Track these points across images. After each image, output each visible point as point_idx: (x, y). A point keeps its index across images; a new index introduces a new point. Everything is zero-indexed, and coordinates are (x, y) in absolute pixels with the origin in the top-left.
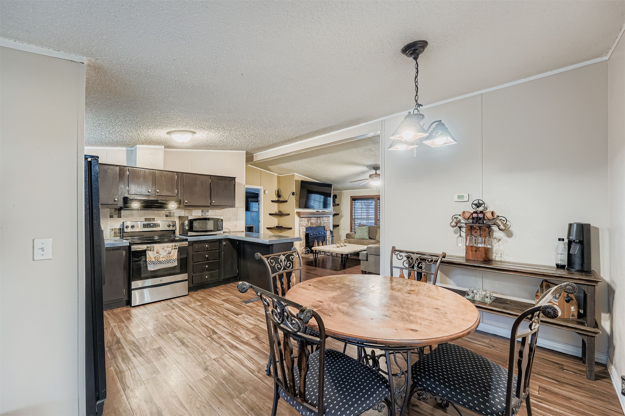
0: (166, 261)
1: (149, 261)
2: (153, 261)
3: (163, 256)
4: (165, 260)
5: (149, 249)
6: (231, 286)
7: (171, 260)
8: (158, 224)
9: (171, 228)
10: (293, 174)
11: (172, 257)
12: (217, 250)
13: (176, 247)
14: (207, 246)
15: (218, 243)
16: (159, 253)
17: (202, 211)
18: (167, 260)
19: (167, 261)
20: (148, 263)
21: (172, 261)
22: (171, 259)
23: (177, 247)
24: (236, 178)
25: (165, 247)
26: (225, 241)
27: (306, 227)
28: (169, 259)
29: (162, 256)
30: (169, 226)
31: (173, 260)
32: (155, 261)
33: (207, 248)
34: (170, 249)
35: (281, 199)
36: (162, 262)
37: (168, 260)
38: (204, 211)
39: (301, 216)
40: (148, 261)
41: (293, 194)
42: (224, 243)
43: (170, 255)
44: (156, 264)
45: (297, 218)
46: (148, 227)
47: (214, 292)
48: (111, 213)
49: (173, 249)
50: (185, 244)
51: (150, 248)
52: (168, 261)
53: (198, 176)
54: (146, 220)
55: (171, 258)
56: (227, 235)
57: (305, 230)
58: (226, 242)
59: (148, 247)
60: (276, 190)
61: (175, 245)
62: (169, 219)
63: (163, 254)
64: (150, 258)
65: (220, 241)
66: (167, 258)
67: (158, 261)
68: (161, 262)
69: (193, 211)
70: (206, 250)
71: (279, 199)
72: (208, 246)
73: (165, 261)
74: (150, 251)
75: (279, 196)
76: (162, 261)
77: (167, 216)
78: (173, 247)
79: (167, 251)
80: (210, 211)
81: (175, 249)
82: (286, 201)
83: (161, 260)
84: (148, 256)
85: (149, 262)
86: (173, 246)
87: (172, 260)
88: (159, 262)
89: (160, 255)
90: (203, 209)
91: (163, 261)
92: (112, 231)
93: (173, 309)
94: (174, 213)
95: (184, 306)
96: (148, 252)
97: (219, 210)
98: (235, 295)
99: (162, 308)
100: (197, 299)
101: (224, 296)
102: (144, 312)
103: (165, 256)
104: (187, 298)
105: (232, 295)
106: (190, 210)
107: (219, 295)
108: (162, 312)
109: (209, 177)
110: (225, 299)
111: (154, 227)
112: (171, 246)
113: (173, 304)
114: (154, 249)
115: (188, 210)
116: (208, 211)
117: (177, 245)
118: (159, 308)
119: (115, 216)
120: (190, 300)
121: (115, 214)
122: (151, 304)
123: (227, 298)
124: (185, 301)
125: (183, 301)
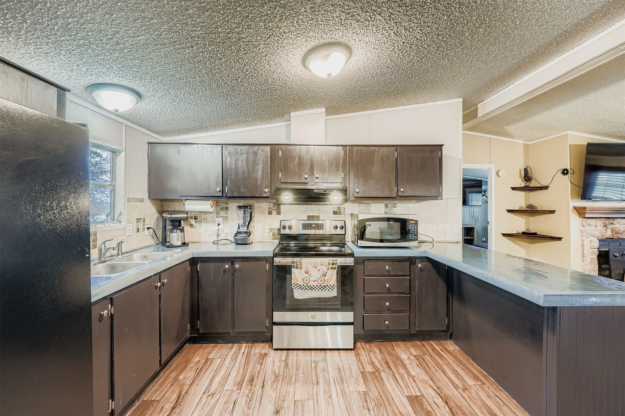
0: (319, 287)
1: (296, 284)
2: (300, 285)
3: (315, 279)
4: (317, 286)
5: (295, 265)
6: (434, 350)
7: (327, 287)
8: (321, 225)
9: (339, 231)
10: (565, 133)
11: (328, 281)
12: (407, 276)
13: (334, 266)
14: (387, 267)
15: (408, 263)
16: (310, 273)
17: (386, 206)
18: (320, 286)
19: (320, 287)
20: (294, 286)
21: (329, 288)
22: (327, 285)
23: (336, 266)
24: (443, 145)
25: (318, 264)
26: (421, 262)
27: (600, 238)
28: (324, 284)
29: (312, 279)
30: (336, 228)
31: (330, 287)
32: (304, 285)
33: (388, 271)
34: (325, 268)
35: (533, 184)
36: (314, 287)
37: (322, 286)
38: (389, 206)
39: (587, 216)
40: (294, 284)
41: (565, 172)
42: (419, 265)
43: (326, 278)
44: (305, 289)
45: (575, 219)
46: (308, 229)
47: (398, 358)
48: (269, 208)
49: (330, 268)
50: (349, 261)
51: (296, 264)
52: (322, 287)
53: (377, 148)
54: (310, 218)
56: (426, 251)
57: (596, 244)
58: (423, 263)
59: (294, 262)
60: (520, 170)
61: (333, 262)
62: (337, 217)
63: (315, 275)
64: (297, 280)
65: (412, 261)
66: (320, 282)
67: (307, 285)
68: (311, 288)
69: (372, 205)
70: (386, 274)
71: (528, 184)
72: (389, 268)
73: (317, 287)
74: (297, 268)
75: (527, 177)
76: (314, 286)
77: (335, 213)
78: (331, 266)
79: (321, 270)
80: (398, 205)
81: (332, 268)
82: (546, 188)
83: (311, 284)
84: (293, 276)
85: (296, 285)
86: (329, 264)
87: (329, 287)
88: (309, 287)
89: (309, 277)
90: (386, 202)
91: (315, 286)
92: (270, 231)
93: (318, 383)
94: (344, 209)
95: (336, 382)
96: (293, 270)
97: (414, 203)
98: (438, 388)
99: (304, 373)
100: (363, 368)
101: (414, 381)
102: (279, 370)
103: (318, 279)
104: (349, 359)
105: (432, 384)
106: (368, 205)
107: (406, 371)
108: (299, 384)
109: (394, 148)
110: (414, 395)
111: (316, 228)
112: (327, 264)
113: (324, 367)
114: (301, 266)
115: (365, 205)
116: (396, 206)
117: (336, 262)
118: (301, 370)
119: (274, 212)
120: (352, 366)
121: (274, 210)
122: (298, 351)
123: (420, 394)
124: (343, 368)
125: (340, 366)
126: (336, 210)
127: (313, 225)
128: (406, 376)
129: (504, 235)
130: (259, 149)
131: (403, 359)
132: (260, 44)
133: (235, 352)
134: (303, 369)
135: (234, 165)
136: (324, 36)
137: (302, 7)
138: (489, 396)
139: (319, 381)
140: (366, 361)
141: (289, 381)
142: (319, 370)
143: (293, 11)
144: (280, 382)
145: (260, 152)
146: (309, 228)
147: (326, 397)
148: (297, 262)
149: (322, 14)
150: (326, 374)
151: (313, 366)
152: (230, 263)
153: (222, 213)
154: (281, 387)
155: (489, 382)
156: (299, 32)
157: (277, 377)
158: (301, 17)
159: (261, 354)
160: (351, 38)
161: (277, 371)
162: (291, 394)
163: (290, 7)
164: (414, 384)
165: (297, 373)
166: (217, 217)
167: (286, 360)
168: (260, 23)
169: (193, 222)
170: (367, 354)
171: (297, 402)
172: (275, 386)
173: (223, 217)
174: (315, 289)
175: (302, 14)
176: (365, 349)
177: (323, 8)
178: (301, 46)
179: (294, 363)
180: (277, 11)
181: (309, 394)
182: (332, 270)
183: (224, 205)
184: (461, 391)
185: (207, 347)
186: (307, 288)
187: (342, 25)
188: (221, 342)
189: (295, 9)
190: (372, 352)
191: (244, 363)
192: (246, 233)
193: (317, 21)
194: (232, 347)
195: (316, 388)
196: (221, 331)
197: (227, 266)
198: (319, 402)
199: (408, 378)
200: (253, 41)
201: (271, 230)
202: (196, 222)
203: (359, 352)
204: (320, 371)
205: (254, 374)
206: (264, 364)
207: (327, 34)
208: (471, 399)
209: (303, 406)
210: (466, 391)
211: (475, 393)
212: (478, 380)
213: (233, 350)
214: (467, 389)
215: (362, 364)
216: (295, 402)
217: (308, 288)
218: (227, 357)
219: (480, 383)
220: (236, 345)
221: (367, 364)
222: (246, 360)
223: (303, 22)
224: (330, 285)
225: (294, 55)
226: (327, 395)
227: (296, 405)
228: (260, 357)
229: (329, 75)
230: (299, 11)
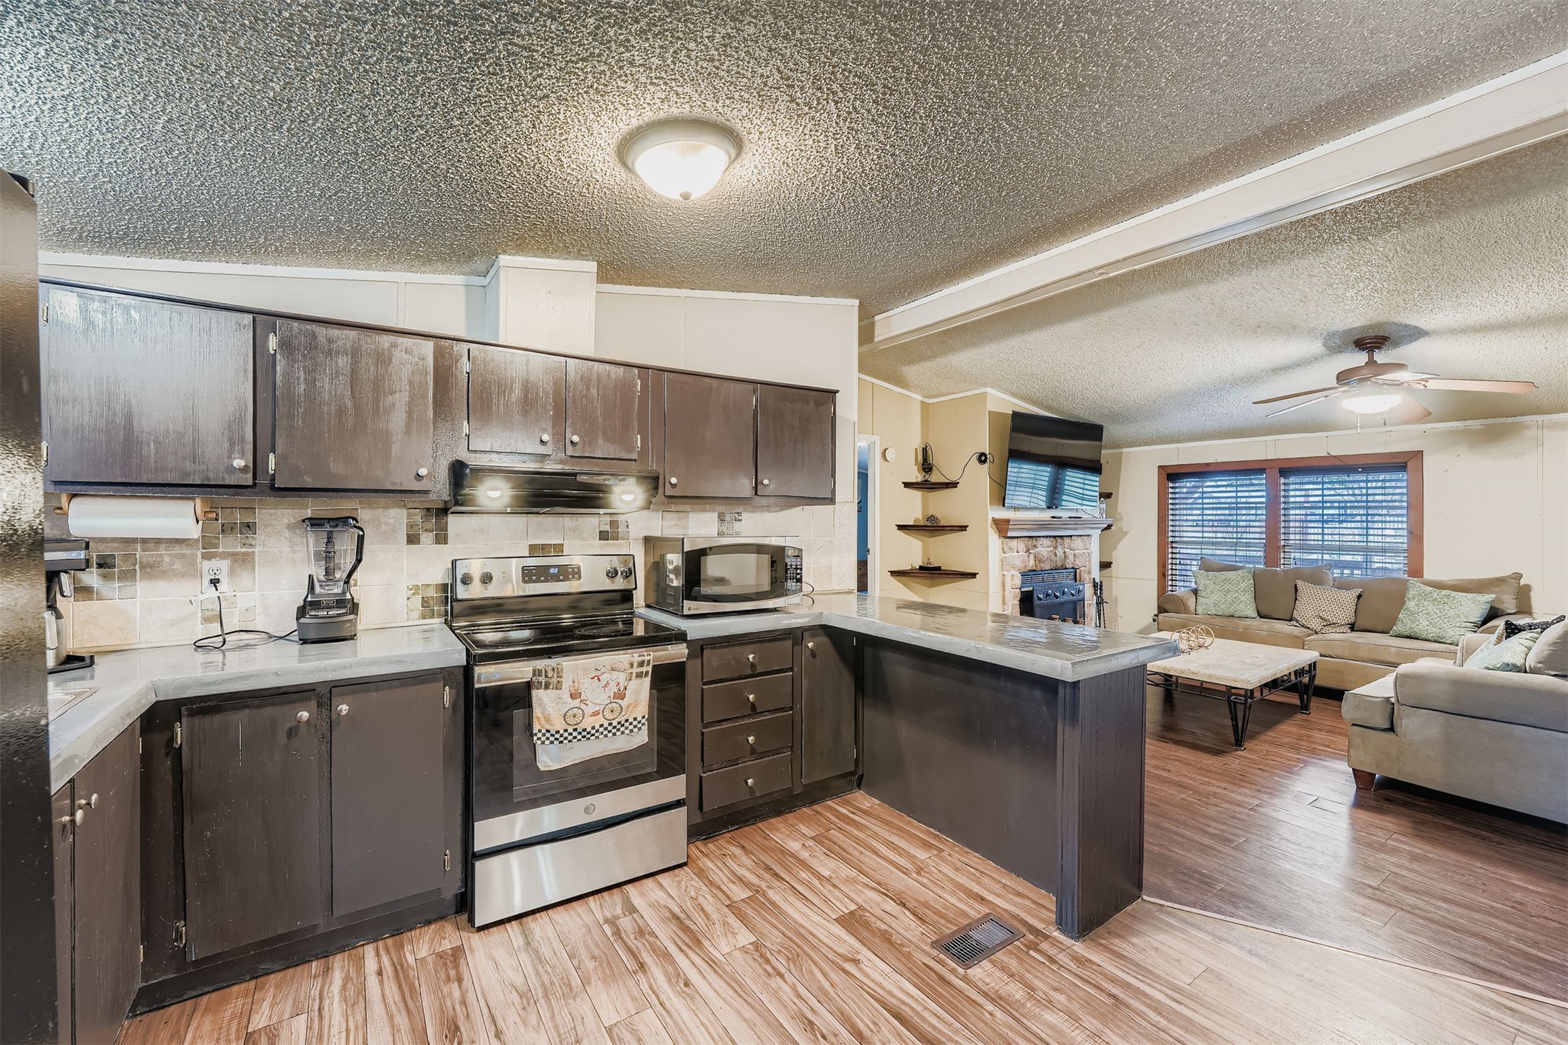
0: (606, 729)
1: (544, 731)
2: (558, 732)
3: (597, 709)
4: (601, 726)
5: (542, 679)
6: (840, 816)
7: (627, 724)
8: (573, 569)
9: (619, 584)
10: (982, 390)
11: (630, 709)
12: (786, 670)
13: (644, 669)
14: (751, 657)
15: (790, 642)
16: (583, 697)
17: (721, 519)
18: (610, 724)
19: (610, 728)
20: (539, 739)
21: (631, 727)
22: (627, 721)
23: (650, 669)
24: (838, 391)
25: (603, 670)
26: (813, 636)
27: (1023, 570)
28: (618, 720)
29: (590, 709)
30: (612, 574)
31: (635, 723)
32: (566, 731)
33: (753, 666)
34: (622, 677)
35: (935, 477)
36: (593, 732)
37: (615, 723)
38: (728, 517)
39: (1010, 534)
40: (540, 731)
41: (982, 458)
42: (810, 645)
43: (624, 703)
44: (570, 741)
45: (994, 540)
46: (538, 581)
47: (784, 852)
48: (410, 526)
49: (634, 675)
50: (677, 652)
51: (546, 676)
52: (614, 727)
53: (715, 383)
54: (535, 550)
55: (626, 717)
56: (822, 613)
57: (1018, 582)
58: (817, 639)
59: (540, 671)
60: (916, 449)
61: (642, 658)
62: (611, 547)
63: (596, 697)
64: (547, 720)
65: (794, 636)
66: (609, 715)
67: (575, 730)
68: (586, 735)
69: (692, 516)
70: (749, 672)
71: (927, 476)
72: (754, 658)
73: (601, 729)
74: (547, 687)
75: (927, 467)
76: (593, 728)
77: (604, 536)
78: (635, 670)
79: (613, 684)
80: (745, 516)
81: (639, 675)
82: (953, 485)
83: (588, 723)
84: (537, 711)
85: (544, 735)
86: (632, 665)
87: (631, 724)
88: (580, 733)
89: (583, 706)
90: (721, 508)
91: (597, 727)
92: (414, 594)
93: (642, 966)
94: (627, 526)
95: (684, 948)
96: (537, 694)
97: (775, 512)
98: (879, 884)
99: (595, 958)
100: (728, 897)
101: (835, 886)
102: (522, 977)
103: (602, 707)
104: (687, 887)
105: (866, 880)
106: (682, 515)
107: (813, 873)
108: (596, 988)
109: (751, 387)
110: (846, 911)
111: (561, 578)
112: (627, 665)
113: (637, 923)
114: (560, 680)
115: (675, 515)
116: (740, 518)
117: (649, 658)
118: (584, 955)
119: (427, 538)
120: (701, 900)
121: (426, 530)
122: (550, 912)
123: (855, 907)
124: (683, 911)
125: (677, 910)
126: (607, 528)
127: (552, 571)
128: (816, 882)
129: (893, 573)
130: (394, 345)
131: (796, 851)
132: (549, 66)
133: (347, 979)
134: (588, 948)
135: (302, 387)
136: (709, 104)
137: (710, 26)
138: (957, 869)
139: (642, 961)
140: (725, 880)
141: (566, 990)
142: (628, 936)
143: (686, 26)
144: (542, 1001)
145: (398, 355)
146: (542, 578)
147: (678, 988)
148: (549, 670)
149: (738, 59)
150: (651, 939)
151: (609, 932)
152: (314, 703)
153: (230, 544)
154: (553, 1012)
155: (946, 844)
156: (663, 74)
157: (526, 995)
158: (692, 45)
159: (441, 956)
160: (757, 127)
161: (519, 981)
162: (590, 1019)
163: (685, 15)
164: (837, 893)
165: (576, 963)
166: (206, 557)
167: (528, 943)
168: (590, 17)
169: (91, 578)
170: (719, 864)
171: (615, 1030)
172: (533, 1019)
173: (234, 555)
174: (597, 734)
175: (699, 40)
176: (711, 856)
177: (748, 47)
178: (645, 105)
179: (554, 944)
180: (651, 9)
181: (634, 999)
182: (639, 681)
183: (239, 517)
184: (916, 875)
185: (224, 1001)
186: (575, 738)
187: (760, 96)
188: (277, 967)
189: (693, 23)
190: (728, 857)
191: (397, 998)
192: (340, 603)
193: (717, 68)
194: (327, 970)
195: (644, 980)
196: (281, 931)
197: (304, 715)
198: (668, 1006)
199: (821, 884)
200: (537, 51)
201: (416, 589)
202: (105, 577)
203: (701, 865)
204: (632, 937)
205: (451, 1013)
206: (466, 976)
207: (717, 102)
208: (935, 883)
209: (634, 1032)
210: (923, 873)
211: (937, 872)
212: (930, 847)
213: (337, 976)
214: (922, 869)
215: (719, 888)
216: (609, 1030)
217: (579, 737)
218: (326, 1003)
219: (936, 853)
220: (338, 957)
221: (731, 885)
222: (400, 987)
223: (689, 57)
224: (635, 719)
225: (613, 119)
226: (677, 982)
227: (616, 1037)
228: (445, 964)
229: (686, 197)
230: (696, 31)
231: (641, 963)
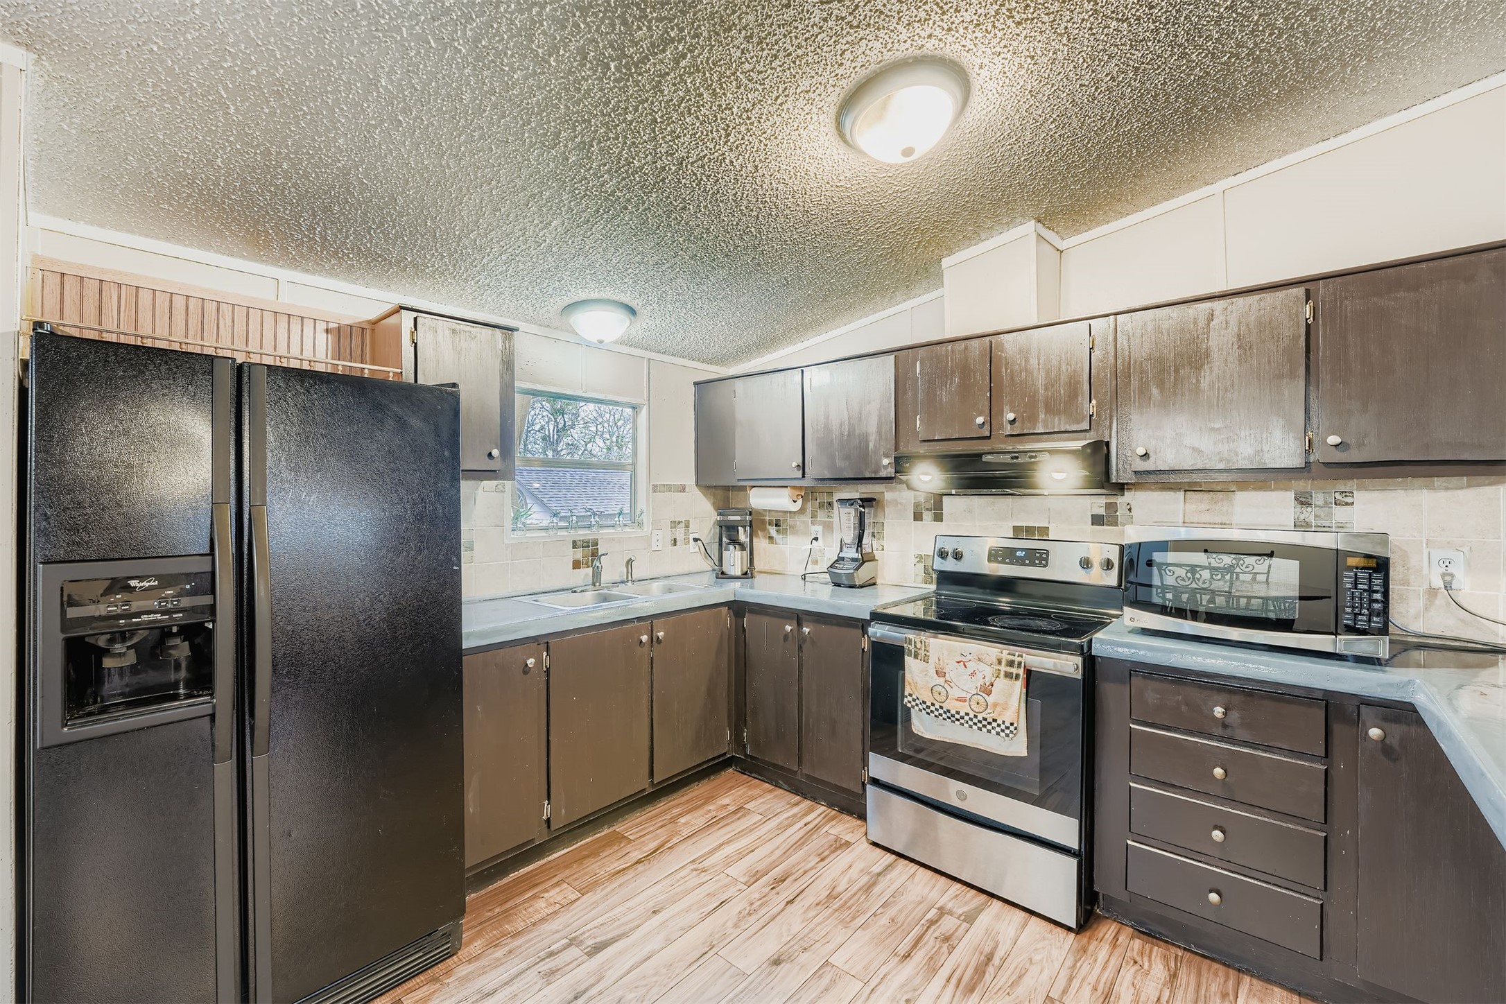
0: (971, 719)
1: (914, 697)
2: (926, 703)
3: (964, 694)
4: (967, 714)
5: (912, 647)
7: (994, 724)
8: (1042, 554)
9: (1096, 576)
11: (998, 709)
12: (1311, 758)
13: (1014, 670)
14: (1219, 711)
15: (1321, 713)
16: (948, 678)
18: (976, 716)
19: (975, 720)
20: (910, 703)
21: (998, 729)
22: (995, 720)
23: (1021, 672)
25: (969, 657)
26: (1383, 720)
28: (984, 716)
29: (955, 693)
30: (1086, 565)
31: (1011, 727)
32: (933, 704)
33: (1222, 725)
34: (988, 672)
36: (958, 717)
37: (980, 717)
40: (910, 695)
42: (1375, 733)
43: (990, 699)
44: (936, 716)
46: (1003, 562)
48: (917, 505)
49: (1003, 672)
51: (915, 646)
52: (980, 722)
53: (1218, 305)
54: (1020, 532)
55: (994, 716)
56: (1409, 682)
59: (910, 641)
61: (1011, 658)
62: (1107, 534)
63: (963, 684)
64: (916, 688)
65: (1339, 707)
66: (974, 707)
67: (941, 707)
68: (952, 718)
70: (1215, 731)
72: (1225, 715)
73: (966, 718)
74: (916, 657)
76: (958, 713)
77: (1097, 520)
78: (1003, 667)
79: (979, 675)
80: (1358, 496)
81: (1008, 675)
83: (952, 705)
84: (907, 674)
85: (914, 701)
86: (1000, 662)
87: (999, 725)
88: (945, 713)
89: (947, 687)
91: (962, 714)
92: (918, 562)
93: (907, 956)
94: (1130, 510)
95: (954, 981)
96: (909, 660)
97: (1447, 489)
99: (893, 921)
100: (1065, 992)
102: (846, 888)
103: (969, 696)
104: (1043, 948)
106: (1221, 496)
108: (863, 937)
109: (1299, 290)
111: (1027, 562)
112: (995, 661)
113: (956, 930)
114: (927, 654)
115: (1208, 496)
116: (1349, 500)
117: (1020, 659)
118: (892, 912)
119: (927, 516)
120: (1034, 970)
121: (927, 509)
122: (922, 869)
124: (1004, 960)
125: (1000, 953)
126: (1102, 511)
127: (1019, 554)
130: (870, 366)
132: (724, 154)
133: (795, 815)
134: (901, 911)
135: (823, 409)
136: (841, 71)
137: (729, 49)
139: (912, 954)
140: (1092, 979)
141: (848, 919)
142: (935, 931)
143: (720, 66)
144: (831, 910)
146: (1007, 560)
147: (899, 996)
148: (918, 641)
149: (785, 36)
150: (946, 950)
151: (930, 916)
152: (795, 622)
153: (822, 516)
154: (823, 922)
156: (775, 94)
157: (832, 897)
158: (747, 67)
159: (837, 840)
160: (916, 38)
161: (839, 889)
162: (831, 946)
163: (708, 64)
165: (879, 912)
166: (813, 524)
167: (879, 874)
168: (685, 119)
169: (772, 530)
170: (1112, 962)
171: (829, 968)
172: (812, 914)
173: (825, 522)
174: (962, 721)
175: (743, 59)
176: (1118, 952)
177: (772, 24)
178: (809, 117)
179: (890, 889)
180: (691, 82)
181: (866, 968)
182: (1007, 681)
183: (826, 499)
185: (756, 787)
186: (941, 715)
187: (858, 27)
188: (785, 786)
189: (720, 60)
190: (1137, 967)
191: (793, 842)
193: (790, 54)
194: (797, 804)
195: (892, 965)
197: (788, 628)
198: (874, 996)
200: (706, 155)
201: (920, 558)
202: (778, 531)
203: (1091, 948)
204: (936, 934)
205: (794, 871)
206: (827, 861)
207: (841, 64)
209: (833, 982)
213: (795, 810)
215: (1071, 979)
216: (826, 963)
217: (945, 716)
218: (774, 819)
220: (809, 802)
221: (1087, 990)
222: (801, 838)
223: (760, 73)
224: (1004, 722)
225: (810, 140)
226: (906, 992)
227: (821, 972)
228: (832, 846)
229: (908, 152)
230: (731, 60)
231: (909, 955)
